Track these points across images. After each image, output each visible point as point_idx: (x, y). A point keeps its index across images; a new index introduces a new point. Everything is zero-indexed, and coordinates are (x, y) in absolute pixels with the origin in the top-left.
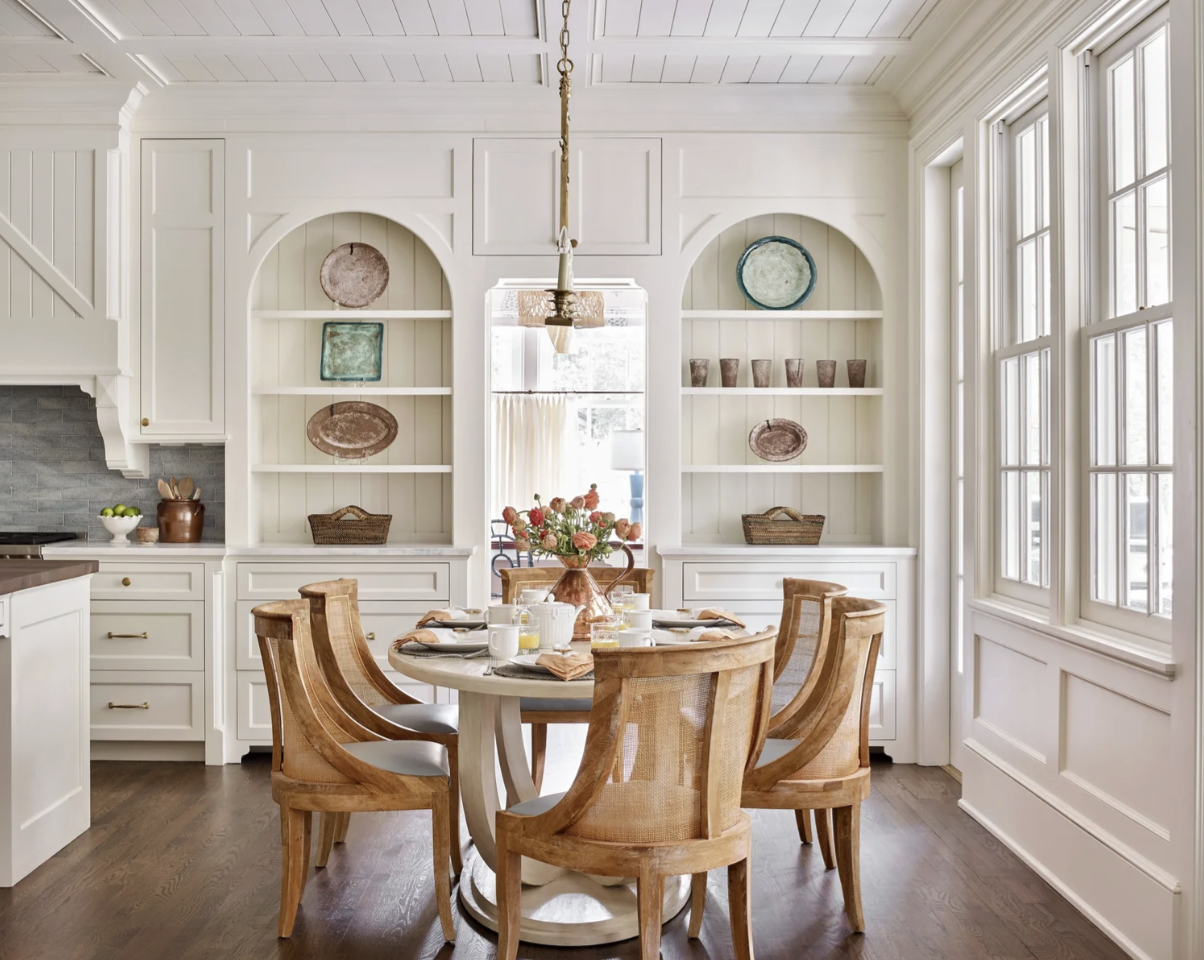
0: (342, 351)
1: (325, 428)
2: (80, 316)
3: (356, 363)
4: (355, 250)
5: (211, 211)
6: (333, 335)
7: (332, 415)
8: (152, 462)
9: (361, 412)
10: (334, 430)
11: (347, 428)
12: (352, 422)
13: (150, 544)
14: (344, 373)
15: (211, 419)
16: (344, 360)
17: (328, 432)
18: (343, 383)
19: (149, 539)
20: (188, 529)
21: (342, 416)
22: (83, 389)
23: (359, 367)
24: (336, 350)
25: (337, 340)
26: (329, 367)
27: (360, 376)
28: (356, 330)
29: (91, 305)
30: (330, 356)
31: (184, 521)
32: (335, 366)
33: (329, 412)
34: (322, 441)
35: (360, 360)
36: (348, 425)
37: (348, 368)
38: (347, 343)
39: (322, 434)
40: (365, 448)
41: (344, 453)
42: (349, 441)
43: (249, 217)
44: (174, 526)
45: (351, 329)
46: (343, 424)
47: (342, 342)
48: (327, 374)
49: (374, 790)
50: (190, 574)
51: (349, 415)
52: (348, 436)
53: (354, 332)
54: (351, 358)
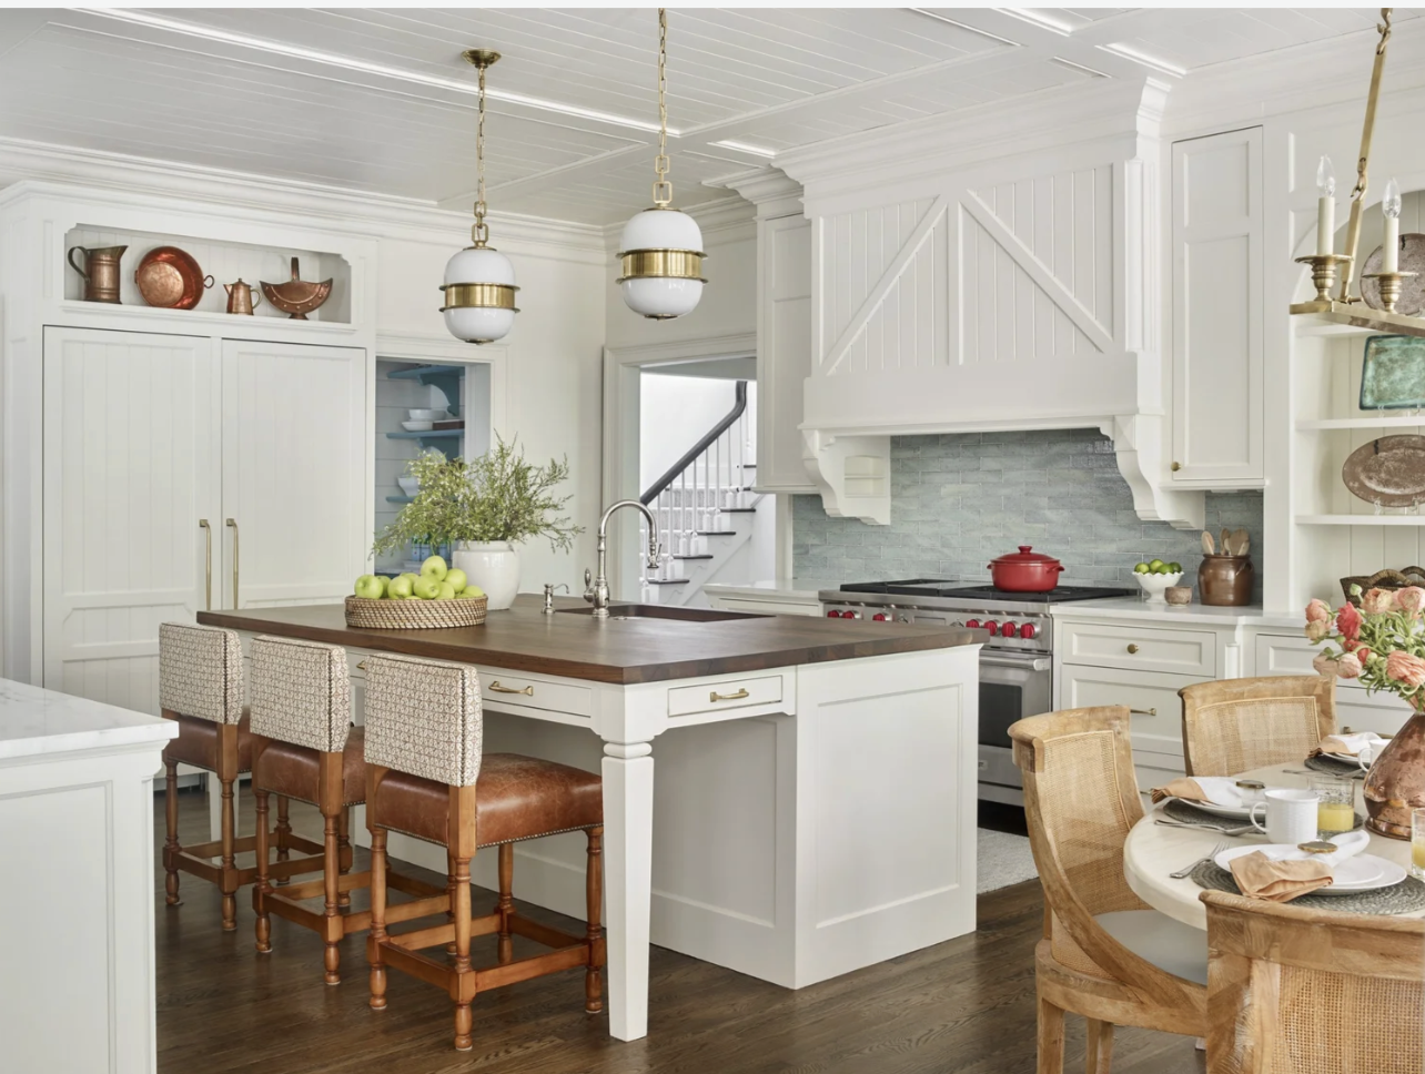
0: (1390, 372)
1: (1367, 470)
2: (1100, 351)
3: (1408, 386)
4: (1407, 243)
5: (1248, 213)
6: (1379, 351)
7: (1377, 453)
8: (1208, 513)
9: (1414, 448)
10: (1378, 472)
11: (1395, 469)
12: (1402, 460)
13: (1179, 606)
14: (1390, 400)
15: (1248, 461)
16: (1392, 383)
17: (1371, 474)
18: (1387, 411)
19: (1177, 600)
20: (1231, 591)
21: (1390, 454)
22: (1103, 432)
23: (1411, 390)
24: (1382, 371)
25: (1384, 358)
26: (1372, 392)
27: (1410, 402)
28: (1409, 343)
29: (1110, 337)
30: (1374, 378)
31: (1226, 580)
32: (1379, 391)
33: (1373, 449)
34: (1363, 486)
35: (1413, 381)
36: (1396, 464)
37: (1396, 393)
38: (1397, 361)
39: (1363, 477)
40: (1416, 494)
41: (1388, 501)
42: (1397, 485)
43: (1292, 215)
44: (1214, 586)
45: (1402, 343)
46: (1390, 464)
47: (1391, 360)
48: (1368, 401)
49: (1145, 998)
50: (1200, 644)
51: (1399, 452)
52: (1396, 479)
53: (1406, 346)
54: (1401, 380)
